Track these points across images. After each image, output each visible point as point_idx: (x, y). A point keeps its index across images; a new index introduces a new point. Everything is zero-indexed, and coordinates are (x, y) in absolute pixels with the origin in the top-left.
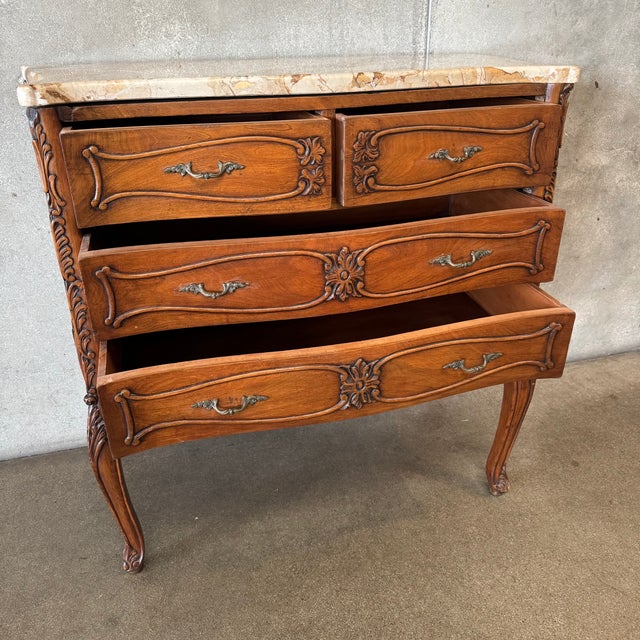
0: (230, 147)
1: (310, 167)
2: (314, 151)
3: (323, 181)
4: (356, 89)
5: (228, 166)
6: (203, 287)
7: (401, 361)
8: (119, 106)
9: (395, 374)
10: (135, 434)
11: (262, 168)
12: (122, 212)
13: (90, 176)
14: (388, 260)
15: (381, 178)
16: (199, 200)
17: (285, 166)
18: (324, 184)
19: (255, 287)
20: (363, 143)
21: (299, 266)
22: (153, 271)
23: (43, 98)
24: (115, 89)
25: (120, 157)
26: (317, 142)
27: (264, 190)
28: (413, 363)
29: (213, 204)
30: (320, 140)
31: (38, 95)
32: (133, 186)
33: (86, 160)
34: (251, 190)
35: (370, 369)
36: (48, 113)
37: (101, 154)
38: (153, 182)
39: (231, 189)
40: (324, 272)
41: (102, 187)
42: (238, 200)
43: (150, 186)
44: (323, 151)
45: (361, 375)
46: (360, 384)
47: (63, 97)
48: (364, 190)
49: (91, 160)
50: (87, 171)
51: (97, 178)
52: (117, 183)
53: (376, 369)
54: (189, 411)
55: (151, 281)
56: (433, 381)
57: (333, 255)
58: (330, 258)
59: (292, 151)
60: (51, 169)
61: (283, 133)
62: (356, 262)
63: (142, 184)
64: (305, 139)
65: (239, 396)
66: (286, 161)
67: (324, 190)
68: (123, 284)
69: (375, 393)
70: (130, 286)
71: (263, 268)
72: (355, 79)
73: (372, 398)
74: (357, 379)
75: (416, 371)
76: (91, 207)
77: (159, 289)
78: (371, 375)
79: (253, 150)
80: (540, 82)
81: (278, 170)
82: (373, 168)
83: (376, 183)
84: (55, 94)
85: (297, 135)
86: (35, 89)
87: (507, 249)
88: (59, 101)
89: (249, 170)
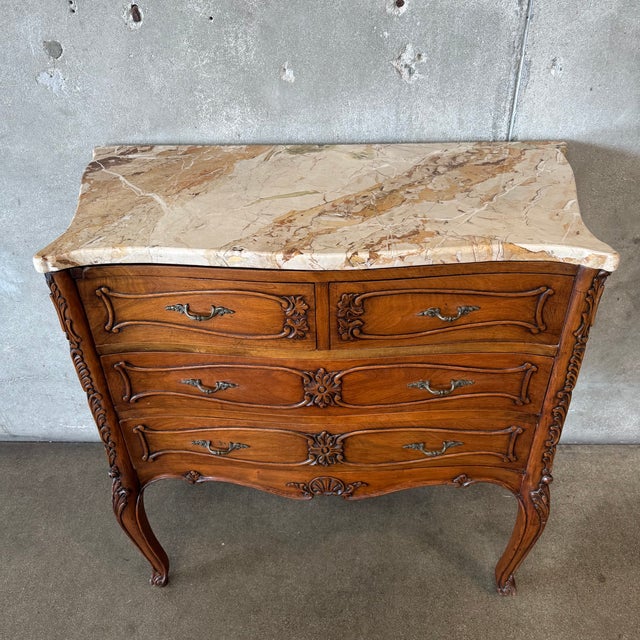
0: (222, 296)
1: (294, 317)
2: (298, 306)
3: (307, 329)
4: (349, 268)
5: (219, 311)
6: (201, 384)
7: (363, 438)
8: (124, 267)
9: (357, 446)
10: (149, 455)
11: (251, 315)
12: (132, 334)
13: (103, 309)
14: (365, 381)
15: (367, 329)
16: (195, 332)
17: (271, 315)
18: (309, 331)
19: (243, 388)
20: (347, 303)
21: (280, 378)
22: (160, 367)
23: (54, 266)
24: (120, 256)
25: (128, 296)
26: (301, 299)
27: (252, 330)
28: (374, 440)
29: (207, 336)
30: (303, 299)
31: (50, 264)
32: (140, 317)
33: (100, 298)
34: (241, 329)
35: (334, 440)
36: (60, 276)
37: (111, 294)
38: (155, 315)
39: (224, 326)
40: (303, 385)
41: (114, 316)
42: (229, 335)
43: (153, 318)
44: (306, 307)
45: (325, 443)
46: (325, 450)
47: (73, 263)
48: (349, 338)
49: (103, 297)
50: (101, 304)
51: (109, 310)
52: (126, 313)
53: (338, 440)
54: (190, 444)
55: (159, 374)
56: (395, 456)
57: (311, 374)
58: (309, 376)
59: (277, 305)
60: (67, 316)
61: (268, 291)
62: (333, 381)
63: (147, 316)
64: (289, 296)
65: (226, 442)
66: (272, 311)
67: (308, 336)
68: (136, 374)
69: (339, 457)
70: (142, 376)
71: (249, 375)
72: (348, 260)
73: (337, 461)
74: (322, 445)
75: (377, 446)
76: (105, 330)
77: (165, 379)
78: (335, 444)
79: (241, 301)
80: (571, 262)
81: (265, 317)
82: (358, 322)
83: (361, 332)
84: (65, 262)
85: (282, 293)
86: (46, 259)
87: (490, 382)
88: (69, 266)
89: (239, 315)
